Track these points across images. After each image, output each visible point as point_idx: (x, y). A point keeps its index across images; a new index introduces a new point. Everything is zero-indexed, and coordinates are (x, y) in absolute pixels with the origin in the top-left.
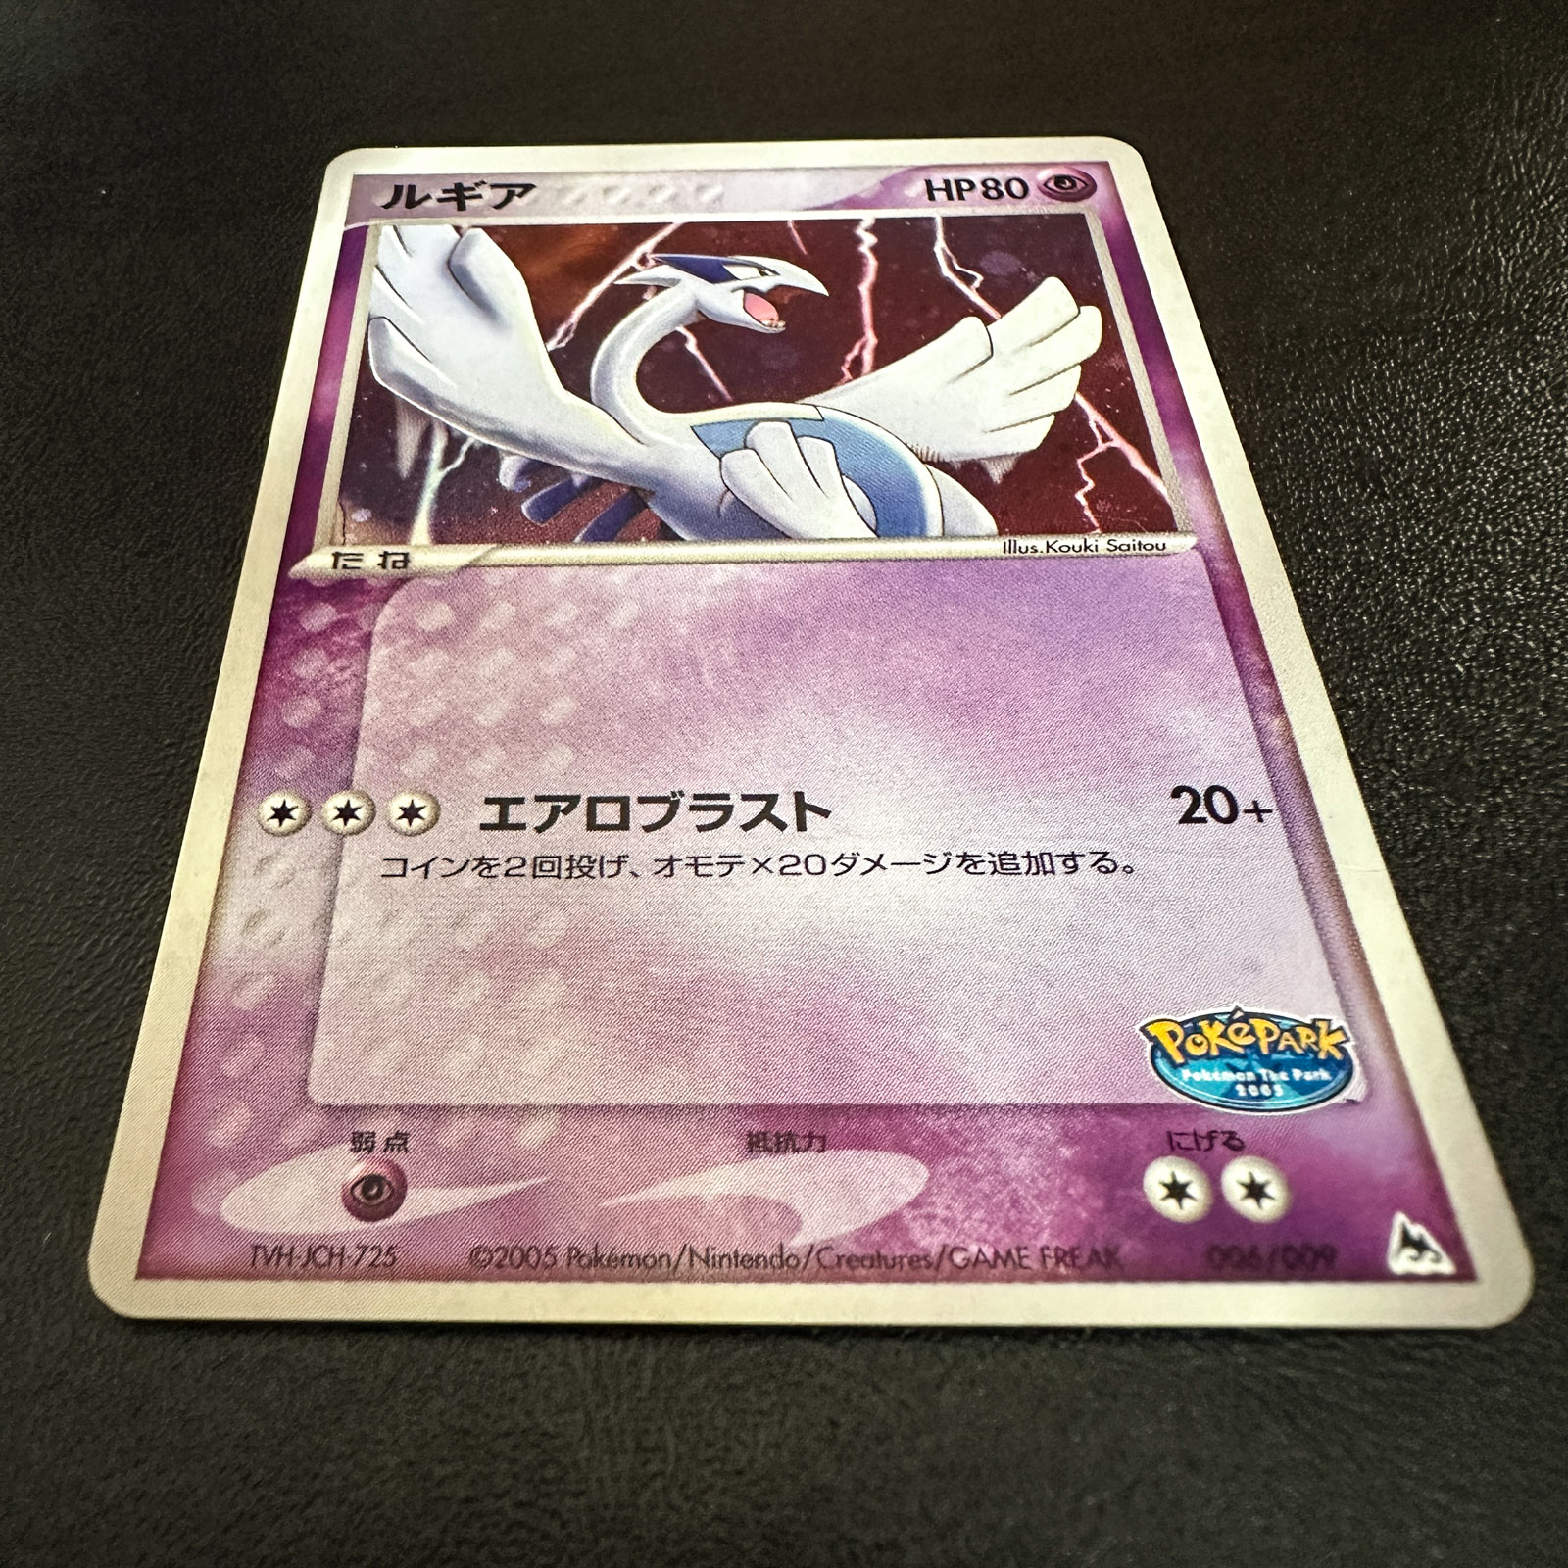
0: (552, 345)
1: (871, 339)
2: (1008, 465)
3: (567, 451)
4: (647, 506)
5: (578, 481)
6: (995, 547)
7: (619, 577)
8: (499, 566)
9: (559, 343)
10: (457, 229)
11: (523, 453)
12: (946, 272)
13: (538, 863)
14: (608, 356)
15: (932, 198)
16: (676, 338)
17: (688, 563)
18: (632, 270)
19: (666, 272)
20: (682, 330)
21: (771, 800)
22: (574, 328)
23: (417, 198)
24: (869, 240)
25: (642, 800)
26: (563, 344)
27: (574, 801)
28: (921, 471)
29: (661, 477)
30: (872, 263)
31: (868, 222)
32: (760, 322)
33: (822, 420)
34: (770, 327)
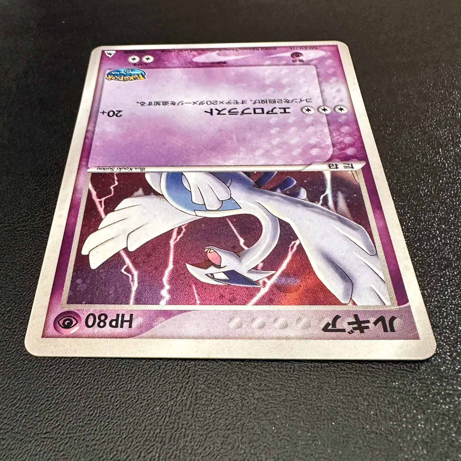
0: (297, 242)
1: (172, 243)
2: (136, 194)
3: (285, 201)
4: (254, 182)
5: (279, 190)
6: (147, 169)
7: (262, 162)
8: (300, 165)
9: (295, 244)
11: (300, 200)
12: (135, 273)
13: (274, 102)
14: (274, 237)
15: (131, 316)
16: (249, 244)
17: (241, 165)
18: (269, 278)
19: (254, 277)
20: (246, 248)
21: (219, 114)
22: (290, 251)
24: (165, 293)
25: (251, 113)
26: (293, 243)
27: (268, 113)
28: (164, 192)
29: (251, 191)
30: (165, 279)
31: (163, 302)
32: (215, 251)
33: (195, 210)
34: (211, 249)
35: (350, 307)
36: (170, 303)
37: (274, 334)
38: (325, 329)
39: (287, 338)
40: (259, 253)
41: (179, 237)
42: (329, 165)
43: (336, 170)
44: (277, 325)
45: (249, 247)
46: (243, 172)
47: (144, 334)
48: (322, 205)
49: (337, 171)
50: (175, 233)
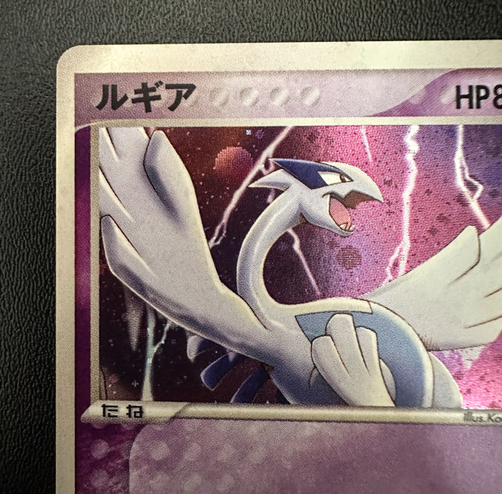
0: (212, 242)
1: (406, 244)
4: (270, 378)
5: (231, 357)
7: (254, 428)
8: (191, 418)
9: (217, 241)
10: (147, 130)
11: (199, 334)
12: (460, 183)
15: (458, 107)
16: (286, 239)
18: (260, 175)
19: (281, 176)
20: (290, 231)
22: (225, 227)
23: (119, 99)
24: (413, 147)
26: (218, 243)
28: (425, 357)
29: (277, 355)
31: (414, 130)
32: (339, 226)
33: (372, 314)
34: (345, 230)
35: (152, 123)
36: (404, 129)
37: (259, 79)
38: (191, 88)
39: (243, 73)
40: (271, 222)
41: (395, 255)
42: (141, 416)
43: (133, 403)
44: (255, 93)
45: (287, 233)
46: (289, 403)
47: (437, 76)
48: (165, 321)
49: (131, 400)
50: (403, 265)
